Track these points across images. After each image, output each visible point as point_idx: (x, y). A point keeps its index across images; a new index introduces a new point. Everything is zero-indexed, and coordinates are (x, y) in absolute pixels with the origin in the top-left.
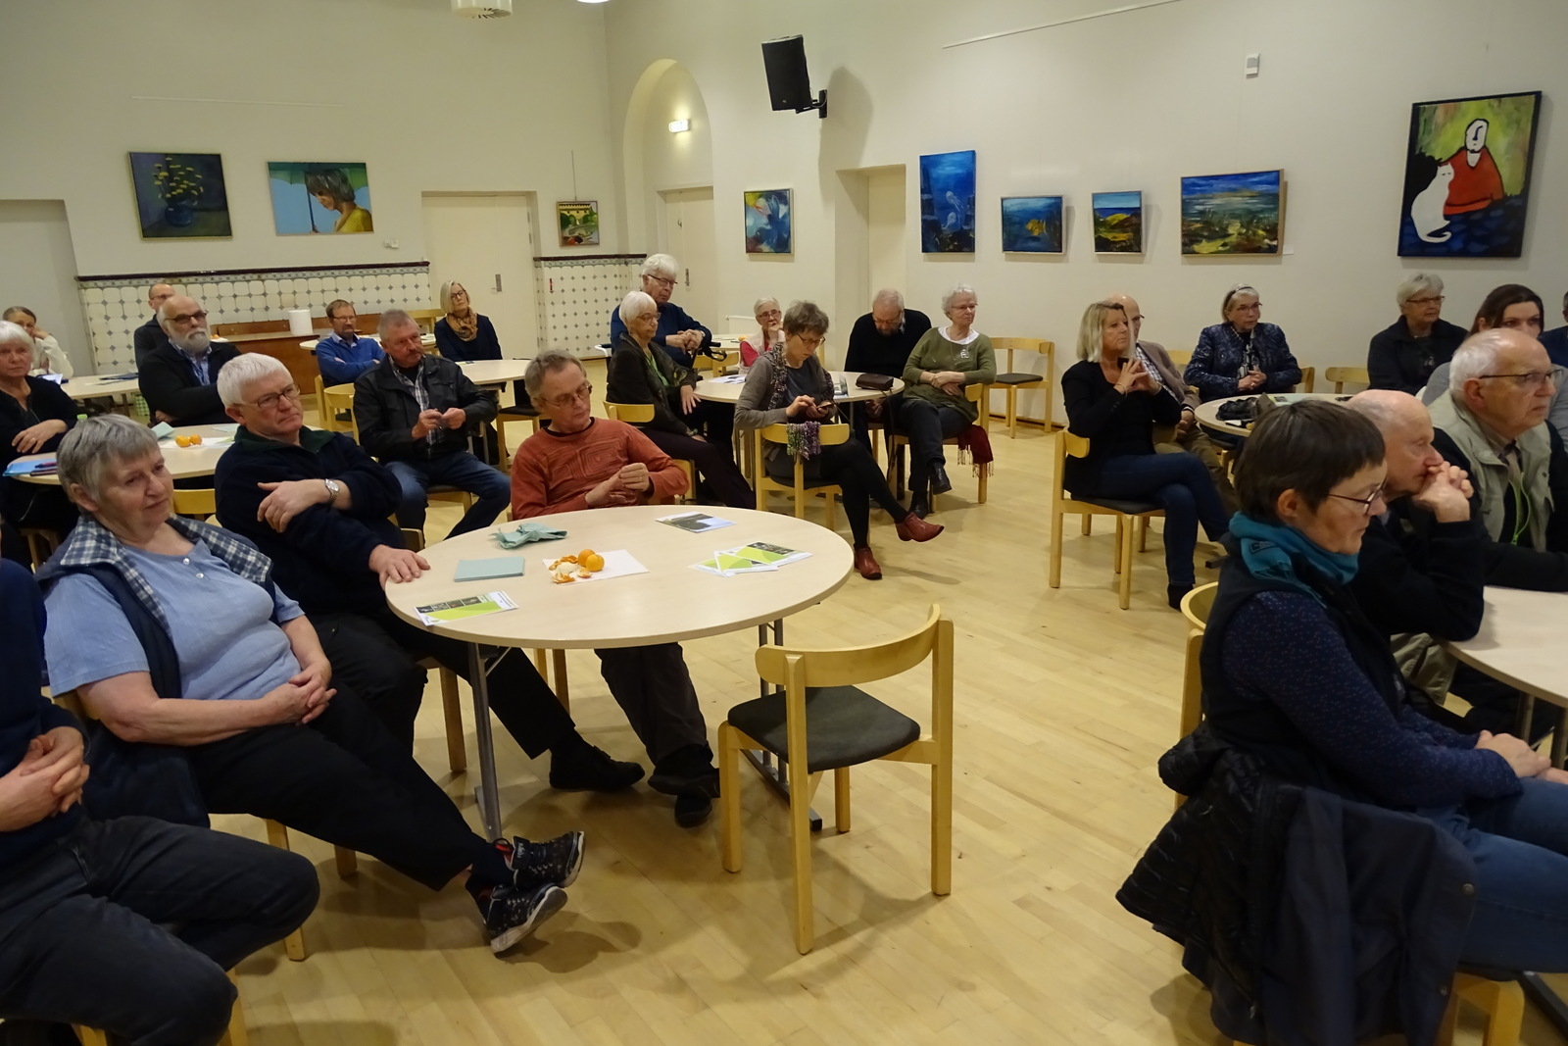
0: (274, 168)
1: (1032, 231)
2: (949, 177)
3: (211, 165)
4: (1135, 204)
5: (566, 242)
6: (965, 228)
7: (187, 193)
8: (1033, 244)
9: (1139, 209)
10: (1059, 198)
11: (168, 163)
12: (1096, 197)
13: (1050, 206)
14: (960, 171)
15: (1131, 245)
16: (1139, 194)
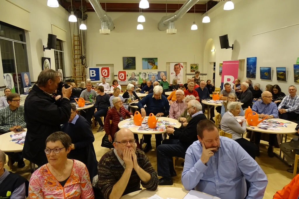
0: (143, 59)
1: (265, 75)
2: (252, 62)
3: (134, 59)
4: (284, 70)
5: (191, 71)
6: (254, 73)
7: (130, 63)
8: (266, 77)
9: (285, 71)
10: (270, 68)
11: (128, 58)
12: (277, 68)
13: (269, 69)
14: (253, 61)
15: (284, 79)
16: (285, 68)
